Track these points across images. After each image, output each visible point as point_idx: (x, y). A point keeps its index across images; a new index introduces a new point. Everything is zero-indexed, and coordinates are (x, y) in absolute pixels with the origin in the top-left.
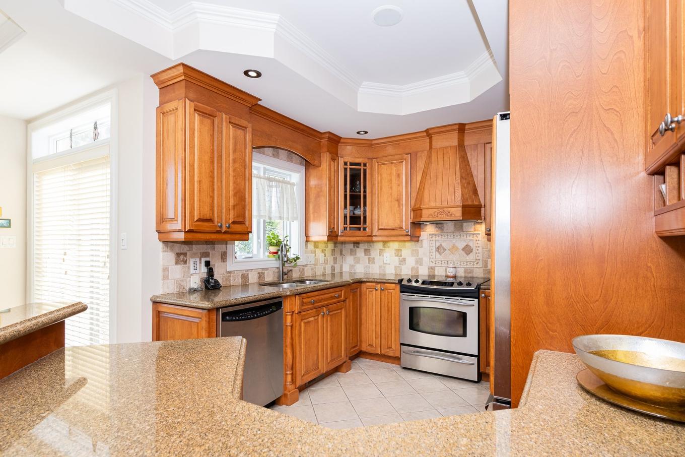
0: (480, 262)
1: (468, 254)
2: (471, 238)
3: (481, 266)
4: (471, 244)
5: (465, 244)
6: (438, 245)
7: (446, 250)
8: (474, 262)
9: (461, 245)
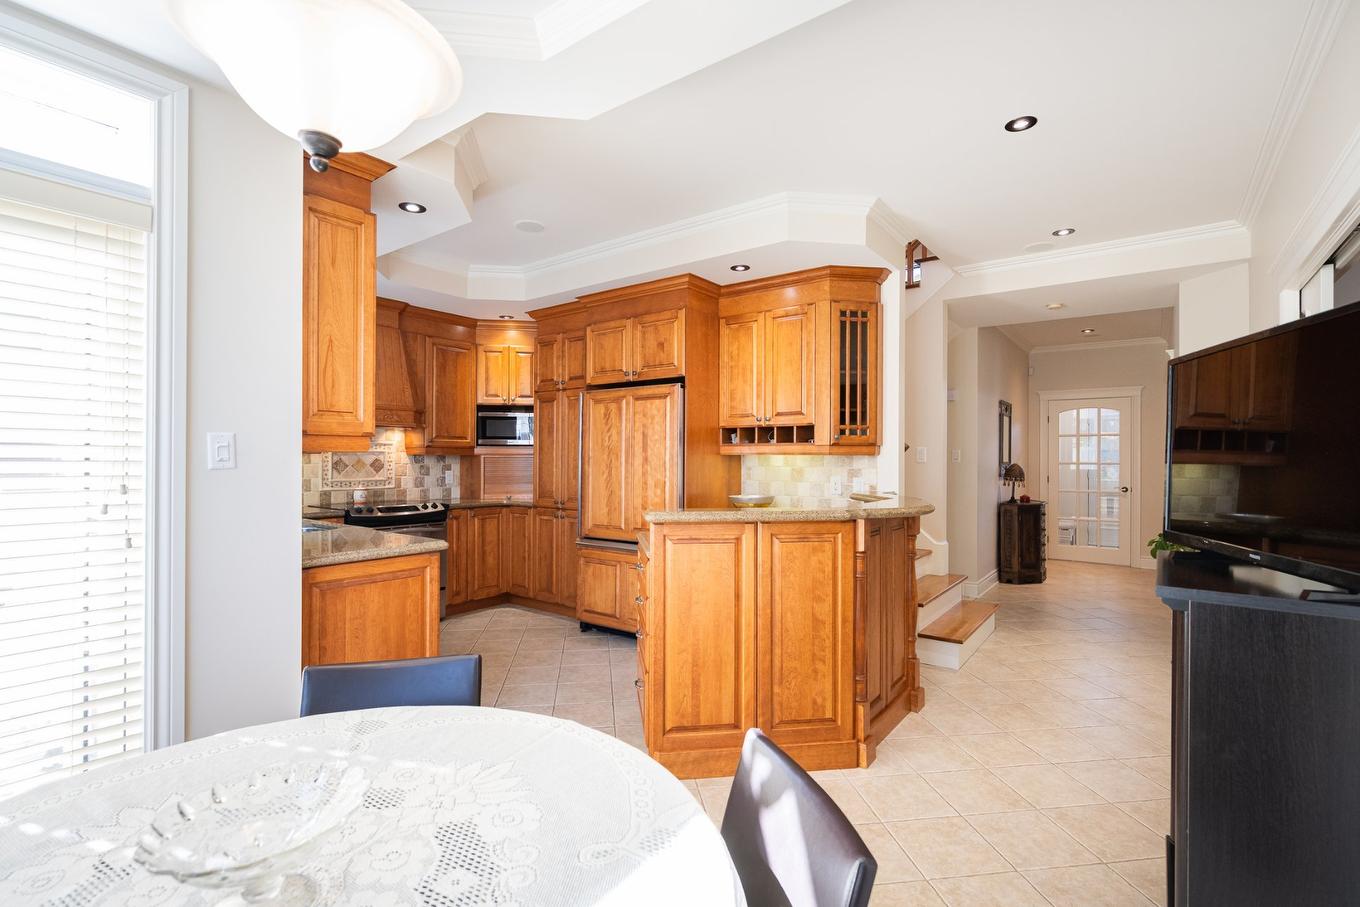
0: (393, 481)
1: (377, 471)
2: (381, 449)
3: (393, 486)
4: (381, 457)
5: (374, 457)
6: (336, 458)
7: (347, 466)
8: (385, 481)
9: (369, 459)
